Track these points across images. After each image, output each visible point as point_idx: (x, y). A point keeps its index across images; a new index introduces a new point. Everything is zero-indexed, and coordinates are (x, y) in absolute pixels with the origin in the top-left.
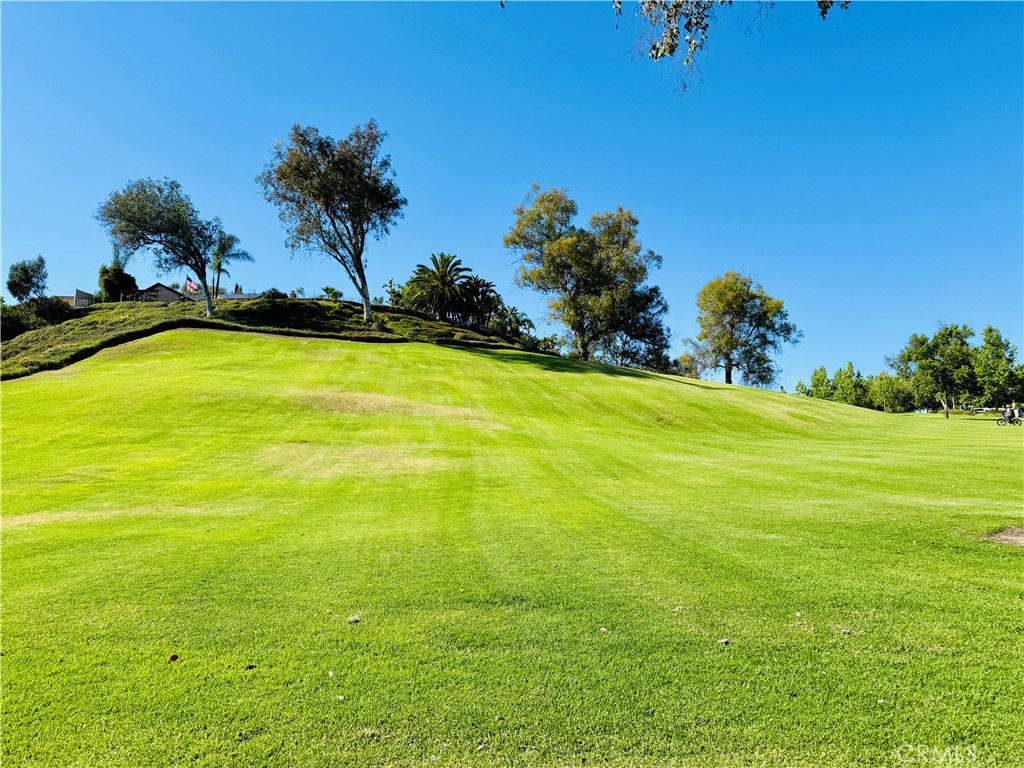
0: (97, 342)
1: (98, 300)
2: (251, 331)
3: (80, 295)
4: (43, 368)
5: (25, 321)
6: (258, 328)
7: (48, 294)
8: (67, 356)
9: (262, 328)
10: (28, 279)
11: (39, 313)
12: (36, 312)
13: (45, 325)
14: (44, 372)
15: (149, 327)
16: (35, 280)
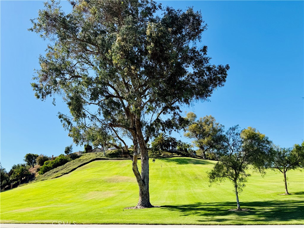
0: (77, 166)
1: (84, 153)
2: (111, 159)
3: (80, 152)
4: (65, 174)
5: (68, 160)
6: (112, 158)
7: (73, 152)
8: (70, 170)
9: (114, 158)
10: (69, 150)
11: (71, 157)
12: (70, 157)
13: (72, 160)
14: (65, 175)
15: (88, 161)
16: (70, 150)
